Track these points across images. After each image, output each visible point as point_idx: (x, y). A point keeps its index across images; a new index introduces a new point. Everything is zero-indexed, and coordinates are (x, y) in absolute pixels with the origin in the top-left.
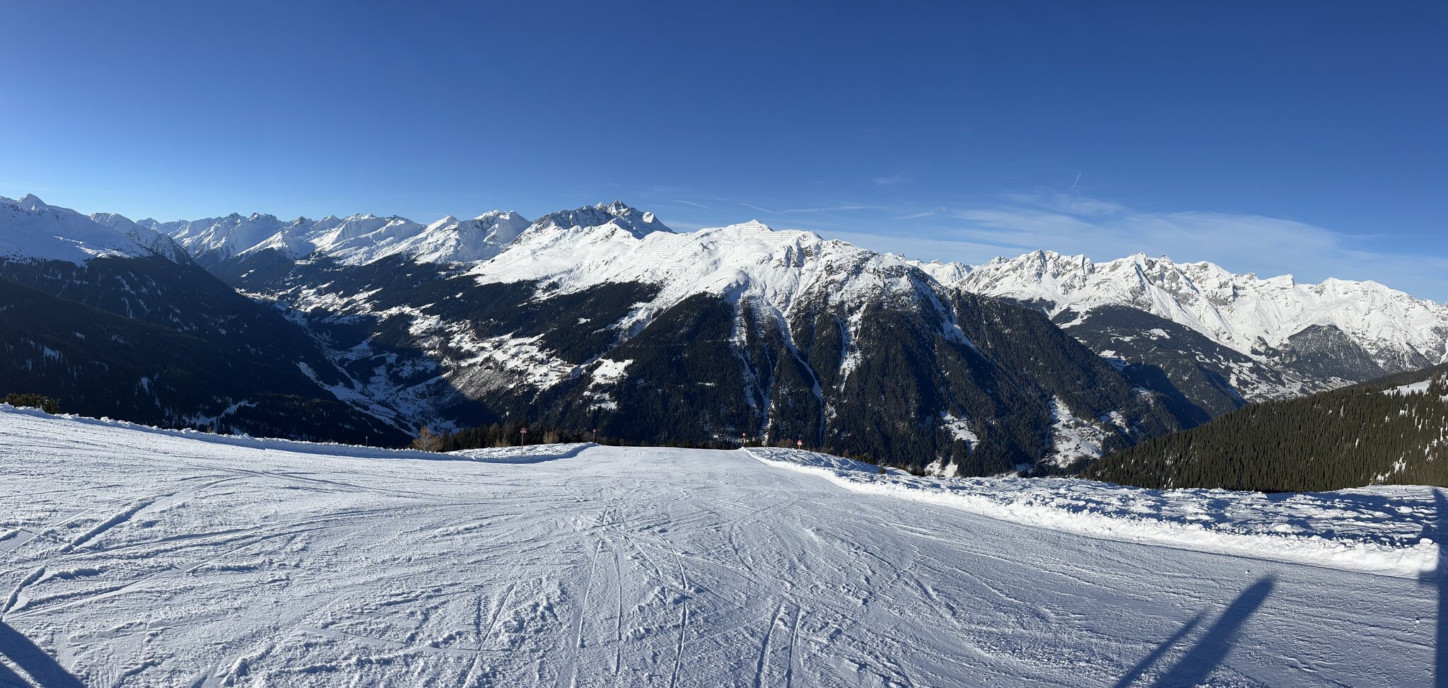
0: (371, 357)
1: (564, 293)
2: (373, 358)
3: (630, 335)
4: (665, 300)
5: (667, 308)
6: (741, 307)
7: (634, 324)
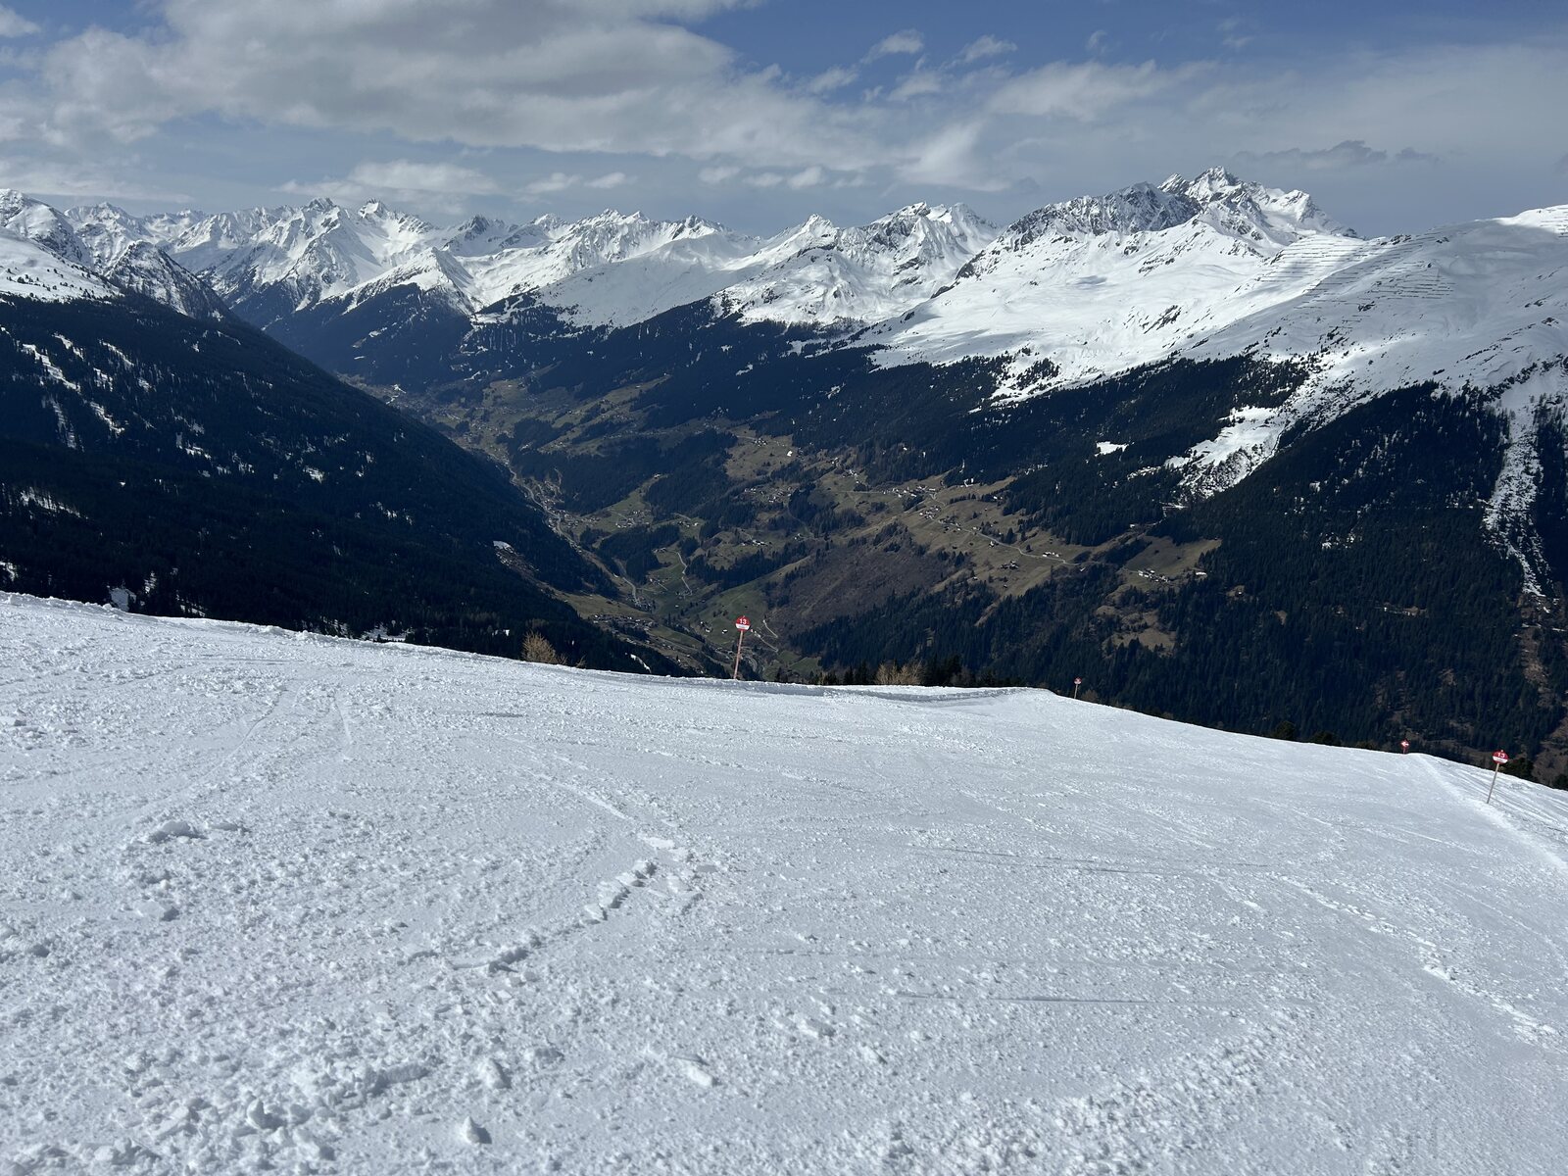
1: (1069, 386)
3: (1220, 483)
4: (1319, 402)
5: (1319, 423)
6: (1530, 424)
7: (1233, 458)
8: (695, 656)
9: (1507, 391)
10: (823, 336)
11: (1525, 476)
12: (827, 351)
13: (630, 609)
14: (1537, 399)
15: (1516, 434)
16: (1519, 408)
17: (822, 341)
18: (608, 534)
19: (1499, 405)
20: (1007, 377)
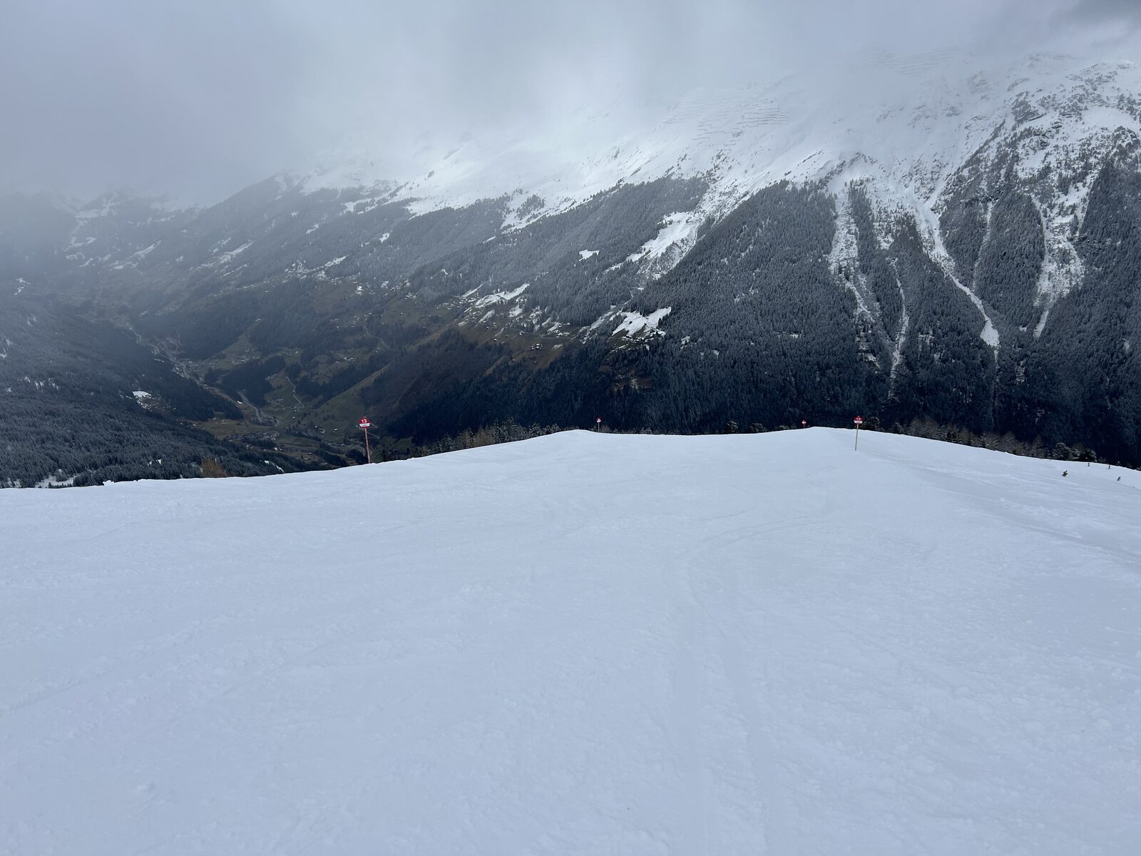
0: (258, 360)
1: (553, 213)
2: (264, 361)
3: (664, 268)
4: (717, 203)
5: (721, 217)
6: (847, 201)
7: (670, 249)
8: (316, 453)
9: (830, 181)
10: (368, 196)
11: (848, 235)
12: (373, 207)
13: (256, 426)
14: (849, 184)
15: (840, 210)
16: (838, 190)
17: (369, 200)
18: (227, 371)
19: (827, 191)
20: (509, 212)
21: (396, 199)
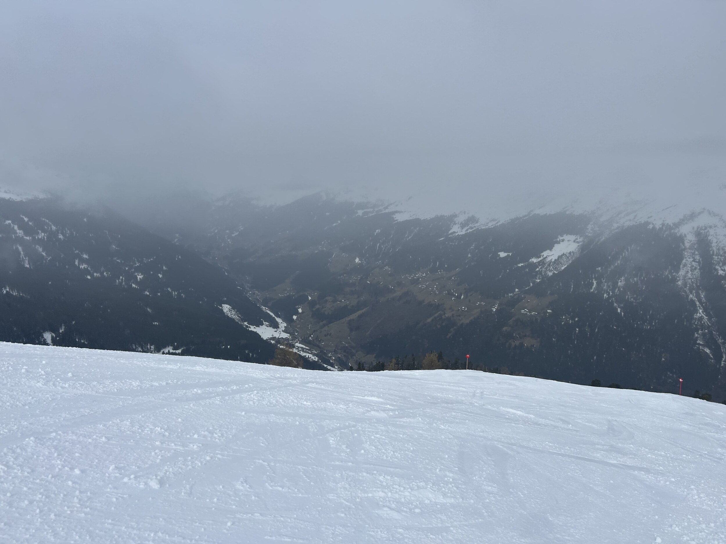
0: (294, 295)
1: (483, 227)
3: (555, 269)
4: (597, 232)
5: (599, 241)
6: (693, 239)
7: (560, 257)
9: (682, 225)
10: (371, 208)
11: (693, 263)
12: (373, 214)
14: (696, 228)
15: (687, 244)
16: (688, 232)
18: (275, 299)
19: (679, 231)
20: (455, 224)
21: (387, 211)
